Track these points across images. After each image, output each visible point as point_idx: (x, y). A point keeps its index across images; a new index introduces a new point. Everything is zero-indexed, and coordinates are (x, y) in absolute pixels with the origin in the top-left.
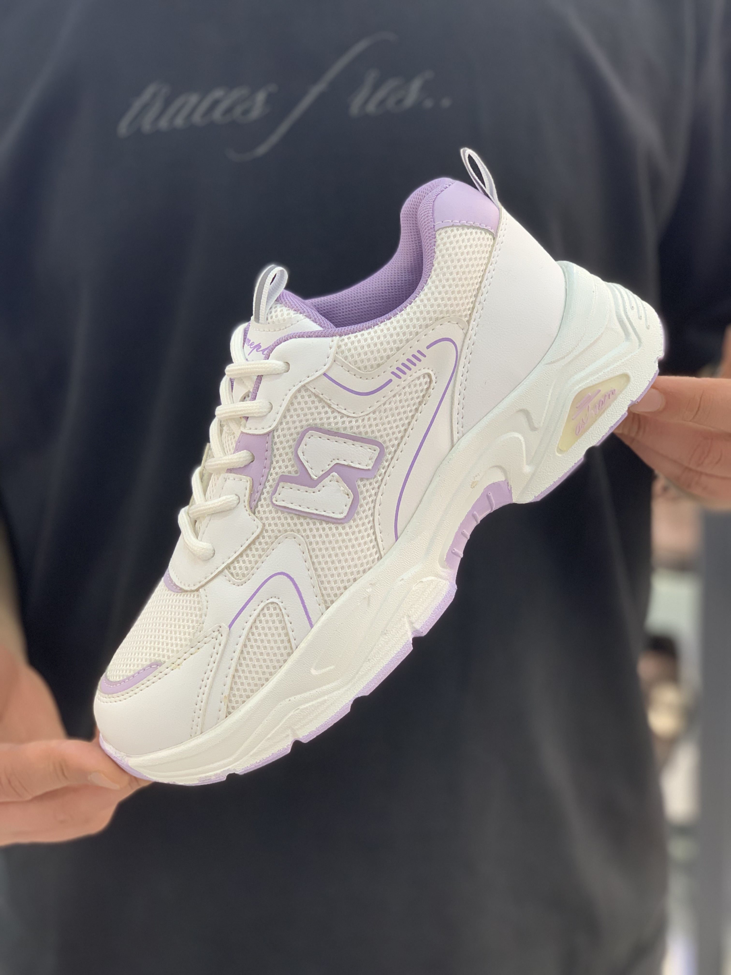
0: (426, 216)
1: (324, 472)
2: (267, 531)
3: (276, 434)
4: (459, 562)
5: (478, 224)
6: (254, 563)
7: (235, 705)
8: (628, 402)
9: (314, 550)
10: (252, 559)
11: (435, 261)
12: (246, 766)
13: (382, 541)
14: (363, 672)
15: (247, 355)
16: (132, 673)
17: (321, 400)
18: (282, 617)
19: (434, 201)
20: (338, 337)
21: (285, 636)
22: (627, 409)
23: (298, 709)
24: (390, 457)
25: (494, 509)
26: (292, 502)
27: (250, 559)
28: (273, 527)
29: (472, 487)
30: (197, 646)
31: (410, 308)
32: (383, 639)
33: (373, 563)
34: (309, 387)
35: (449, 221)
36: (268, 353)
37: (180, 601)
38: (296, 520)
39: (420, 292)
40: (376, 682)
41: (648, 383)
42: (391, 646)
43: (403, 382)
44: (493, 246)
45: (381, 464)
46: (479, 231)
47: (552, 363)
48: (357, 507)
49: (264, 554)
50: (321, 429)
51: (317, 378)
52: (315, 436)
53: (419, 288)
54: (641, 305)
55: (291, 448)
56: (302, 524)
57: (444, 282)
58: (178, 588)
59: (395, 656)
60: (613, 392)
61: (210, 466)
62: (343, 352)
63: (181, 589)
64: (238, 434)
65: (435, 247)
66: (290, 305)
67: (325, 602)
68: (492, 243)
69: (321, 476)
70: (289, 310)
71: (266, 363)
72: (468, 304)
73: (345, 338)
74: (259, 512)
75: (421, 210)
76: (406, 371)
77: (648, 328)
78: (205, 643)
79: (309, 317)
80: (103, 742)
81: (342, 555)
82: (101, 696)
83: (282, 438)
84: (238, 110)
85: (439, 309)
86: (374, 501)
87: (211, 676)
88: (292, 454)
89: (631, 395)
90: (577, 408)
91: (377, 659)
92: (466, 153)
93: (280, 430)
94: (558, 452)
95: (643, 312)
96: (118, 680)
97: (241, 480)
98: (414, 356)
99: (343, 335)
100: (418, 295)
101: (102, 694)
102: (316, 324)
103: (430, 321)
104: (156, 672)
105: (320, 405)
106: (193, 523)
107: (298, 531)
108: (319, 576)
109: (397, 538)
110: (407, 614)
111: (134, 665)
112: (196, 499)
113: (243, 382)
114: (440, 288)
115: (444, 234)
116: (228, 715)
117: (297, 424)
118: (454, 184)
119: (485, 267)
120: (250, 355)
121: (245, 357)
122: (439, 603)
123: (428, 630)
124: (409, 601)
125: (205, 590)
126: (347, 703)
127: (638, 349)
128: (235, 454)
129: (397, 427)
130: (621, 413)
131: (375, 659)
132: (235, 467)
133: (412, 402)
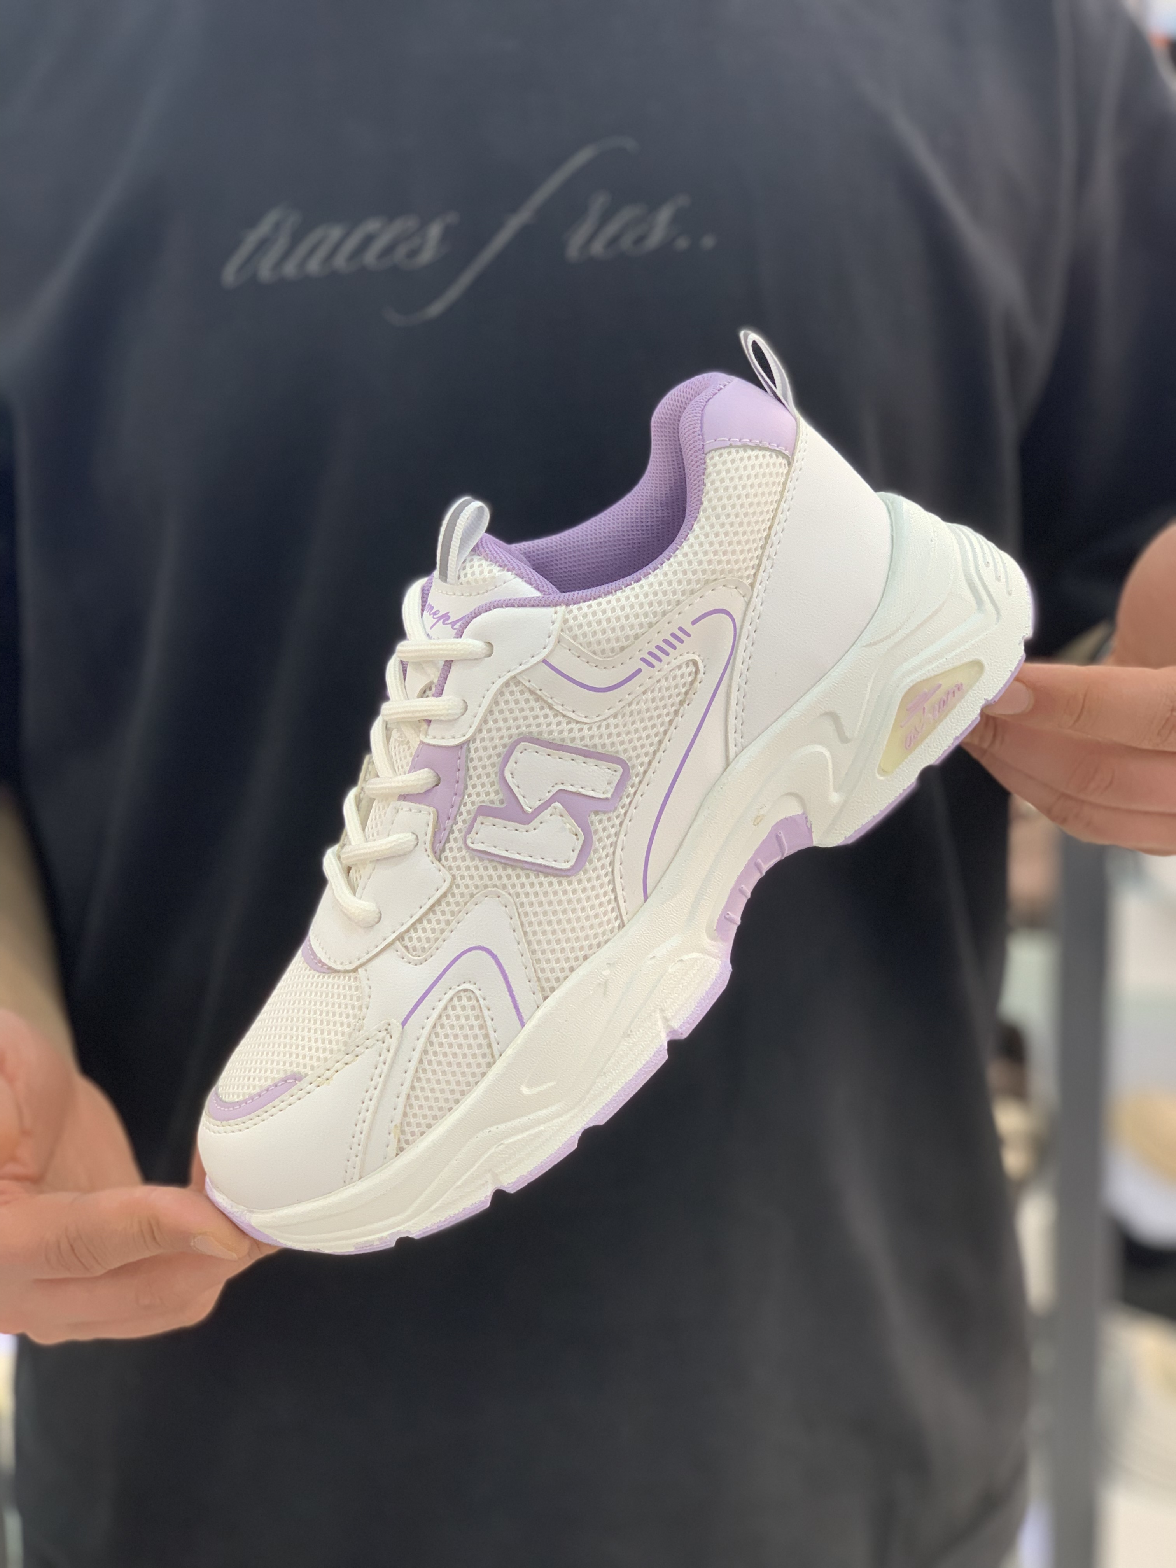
0: (692, 431)
1: (541, 802)
2: (458, 887)
3: (472, 746)
4: (735, 932)
5: (766, 444)
6: (439, 932)
7: (411, 1138)
8: (981, 701)
9: (526, 914)
10: (437, 927)
11: (705, 497)
12: (425, 1226)
13: (625, 902)
14: (597, 1090)
15: (428, 628)
16: (258, 1090)
17: (538, 698)
18: (479, 1011)
19: (702, 411)
20: (564, 607)
21: (484, 1039)
22: (979, 711)
23: (502, 1144)
24: (637, 780)
25: (786, 855)
26: (495, 845)
27: (433, 927)
28: (467, 881)
29: (756, 823)
30: (354, 1052)
31: (669, 565)
32: (626, 1044)
33: (611, 934)
34: (521, 680)
35: (725, 439)
36: (461, 629)
37: (328, 986)
38: (500, 871)
39: (683, 542)
40: (615, 1105)
41: (1010, 674)
42: (637, 1054)
43: (657, 673)
44: (788, 474)
45: (624, 791)
46: (768, 454)
47: (870, 645)
48: (589, 853)
49: (453, 919)
50: (538, 739)
51: (532, 667)
52: (530, 750)
53: (681, 536)
54: (999, 560)
55: (495, 766)
56: (509, 877)
57: (717, 528)
58: (326, 967)
59: (643, 1067)
60: (959, 688)
61: (373, 789)
62: (571, 629)
63: (330, 968)
64: (415, 745)
65: (705, 477)
66: (493, 558)
67: (543, 989)
68: (786, 471)
69: (537, 808)
70: (492, 565)
71: (459, 643)
72: (751, 559)
73: (574, 608)
74: (446, 859)
75: (685, 422)
76: (662, 658)
77: (1010, 594)
78: (367, 1048)
79: (520, 576)
80: (211, 1190)
81: (567, 922)
82: (210, 1123)
83: (481, 753)
84: (401, 252)
85: (710, 567)
86: (614, 845)
87: (375, 1095)
88: (496, 776)
89: (985, 691)
90: (907, 710)
91: (616, 1073)
92: (749, 338)
93: (478, 741)
94: (879, 774)
95: (1002, 570)
96: (237, 1100)
97: (420, 812)
98: (673, 635)
99: (570, 604)
100: (680, 546)
101: (211, 1120)
102: (531, 586)
103: (697, 584)
104: (294, 1090)
105: (537, 705)
106: (346, 869)
107: (504, 887)
108: (534, 952)
109: (646, 897)
110: (659, 1007)
111: (260, 1079)
112: (350, 837)
113: (423, 668)
114: (712, 537)
115: (718, 458)
116: (399, 1152)
117: (504, 732)
118: (731, 384)
119: (776, 505)
120: (433, 628)
121: (426, 632)
122: (706, 991)
123: (690, 1031)
124: (664, 989)
125: (366, 970)
126: (574, 1136)
127: (996, 624)
128: (411, 774)
129: (648, 737)
130: (971, 718)
131: (614, 1072)
132: (411, 793)
133: (670, 701)
